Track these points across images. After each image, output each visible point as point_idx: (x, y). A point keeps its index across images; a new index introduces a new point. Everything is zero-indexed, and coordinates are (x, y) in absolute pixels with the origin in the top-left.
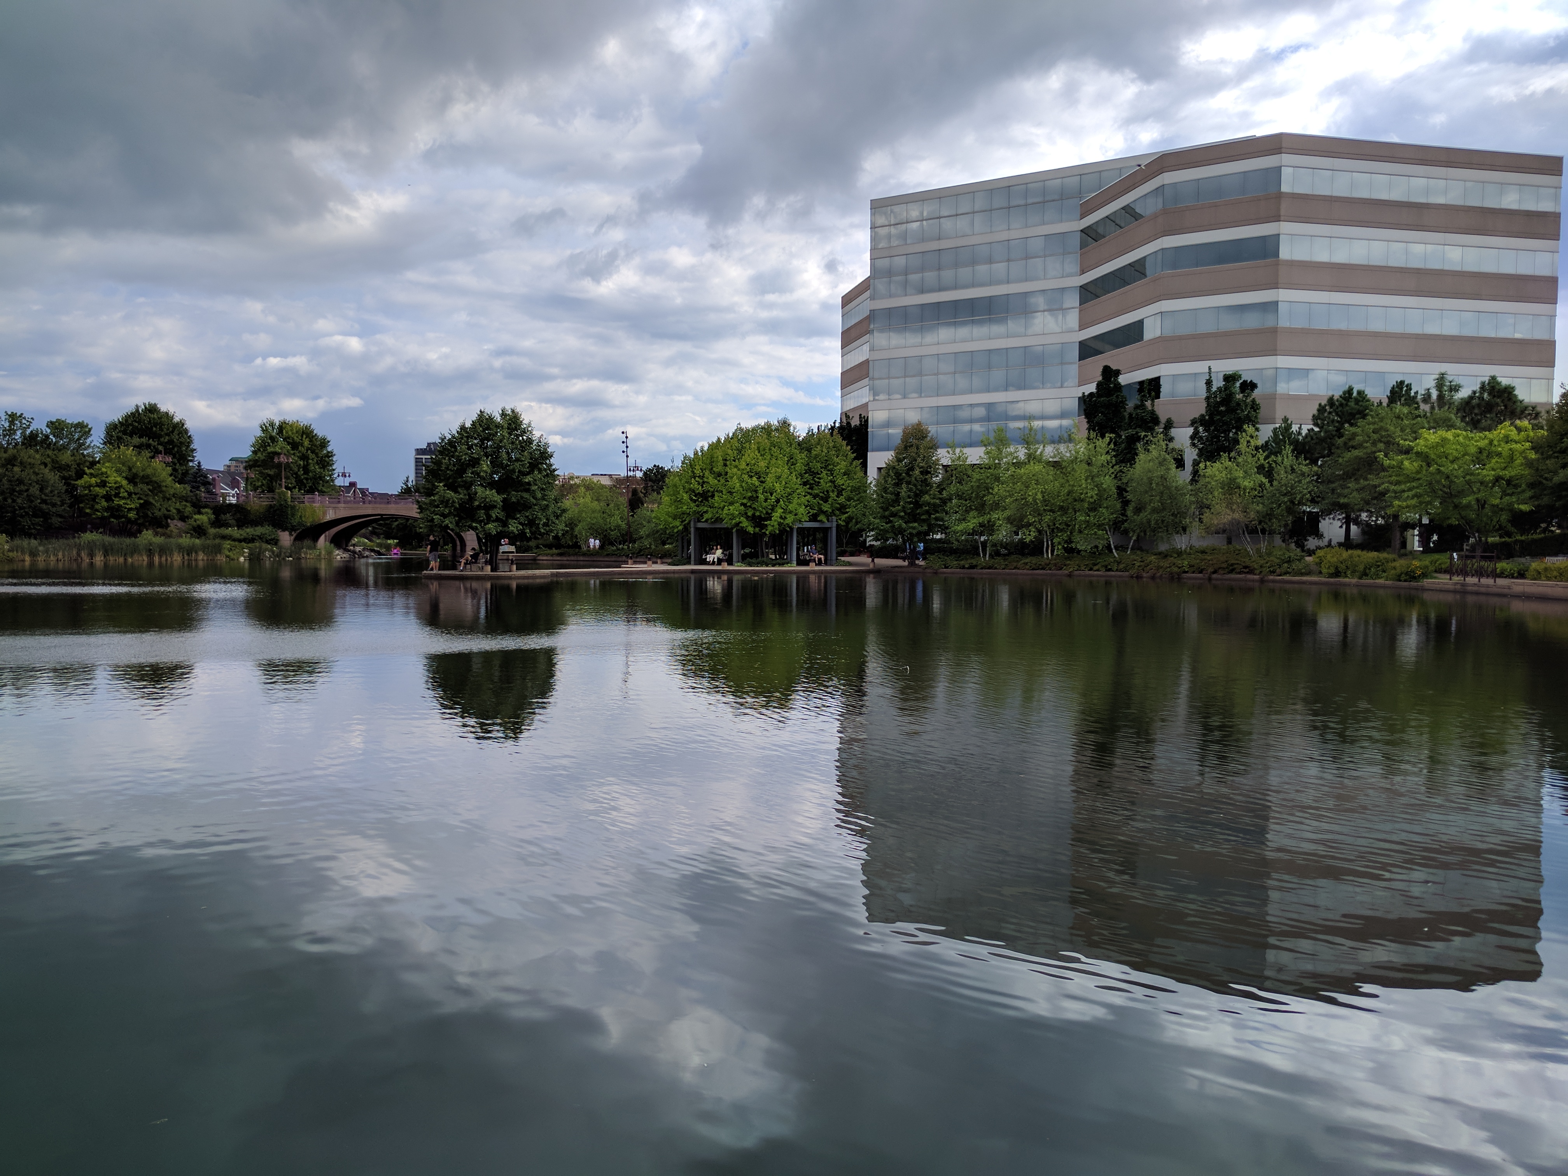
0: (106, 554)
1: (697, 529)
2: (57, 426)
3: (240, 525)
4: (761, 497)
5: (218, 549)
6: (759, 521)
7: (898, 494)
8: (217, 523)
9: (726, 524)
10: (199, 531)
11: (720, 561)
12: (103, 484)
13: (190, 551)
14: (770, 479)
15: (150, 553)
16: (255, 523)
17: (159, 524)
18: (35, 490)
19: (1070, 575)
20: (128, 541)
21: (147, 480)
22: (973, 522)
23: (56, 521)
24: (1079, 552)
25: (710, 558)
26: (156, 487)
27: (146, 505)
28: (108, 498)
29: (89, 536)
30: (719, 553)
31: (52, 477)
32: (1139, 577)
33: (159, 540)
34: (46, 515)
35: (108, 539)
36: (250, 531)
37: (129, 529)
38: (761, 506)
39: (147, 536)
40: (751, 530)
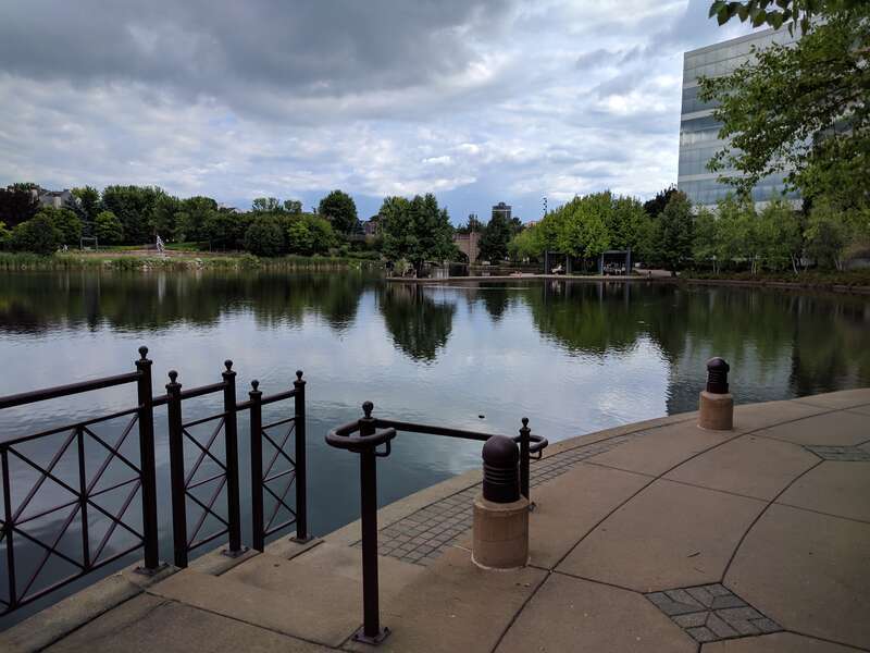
0: (297, 264)
1: (549, 254)
2: (288, 204)
3: (363, 250)
4: (581, 237)
5: (347, 263)
6: (581, 250)
7: (662, 234)
8: (353, 249)
9: (562, 251)
10: (343, 254)
11: (559, 273)
12: (298, 232)
13: (334, 263)
14: (586, 226)
15: (316, 264)
16: (370, 250)
17: (323, 250)
18: (269, 235)
19: (764, 285)
20: (307, 258)
21: (317, 229)
22: (706, 251)
23: (278, 249)
24: (770, 270)
25: (554, 270)
26: (322, 233)
27: (317, 241)
28: (299, 238)
29: (291, 256)
30: (560, 268)
31: (277, 228)
32: (806, 287)
33: (322, 257)
34: (273, 246)
35: (300, 257)
36: (366, 253)
37: (309, 253)
38: (581, 241)
39: (316, 256)
40: (574, 255)
